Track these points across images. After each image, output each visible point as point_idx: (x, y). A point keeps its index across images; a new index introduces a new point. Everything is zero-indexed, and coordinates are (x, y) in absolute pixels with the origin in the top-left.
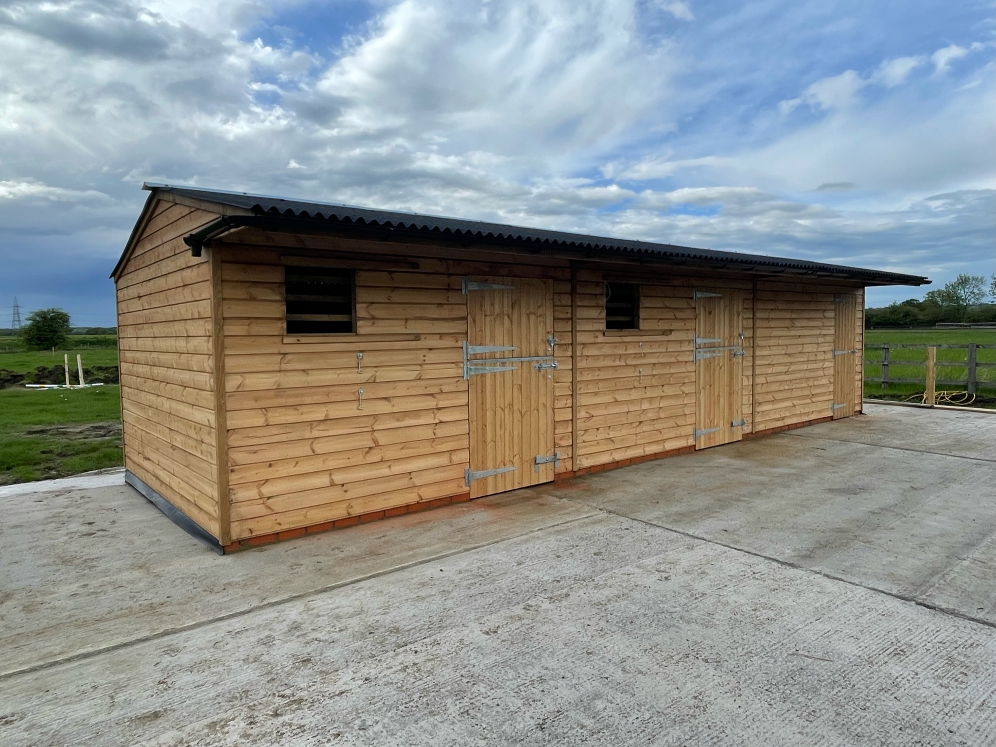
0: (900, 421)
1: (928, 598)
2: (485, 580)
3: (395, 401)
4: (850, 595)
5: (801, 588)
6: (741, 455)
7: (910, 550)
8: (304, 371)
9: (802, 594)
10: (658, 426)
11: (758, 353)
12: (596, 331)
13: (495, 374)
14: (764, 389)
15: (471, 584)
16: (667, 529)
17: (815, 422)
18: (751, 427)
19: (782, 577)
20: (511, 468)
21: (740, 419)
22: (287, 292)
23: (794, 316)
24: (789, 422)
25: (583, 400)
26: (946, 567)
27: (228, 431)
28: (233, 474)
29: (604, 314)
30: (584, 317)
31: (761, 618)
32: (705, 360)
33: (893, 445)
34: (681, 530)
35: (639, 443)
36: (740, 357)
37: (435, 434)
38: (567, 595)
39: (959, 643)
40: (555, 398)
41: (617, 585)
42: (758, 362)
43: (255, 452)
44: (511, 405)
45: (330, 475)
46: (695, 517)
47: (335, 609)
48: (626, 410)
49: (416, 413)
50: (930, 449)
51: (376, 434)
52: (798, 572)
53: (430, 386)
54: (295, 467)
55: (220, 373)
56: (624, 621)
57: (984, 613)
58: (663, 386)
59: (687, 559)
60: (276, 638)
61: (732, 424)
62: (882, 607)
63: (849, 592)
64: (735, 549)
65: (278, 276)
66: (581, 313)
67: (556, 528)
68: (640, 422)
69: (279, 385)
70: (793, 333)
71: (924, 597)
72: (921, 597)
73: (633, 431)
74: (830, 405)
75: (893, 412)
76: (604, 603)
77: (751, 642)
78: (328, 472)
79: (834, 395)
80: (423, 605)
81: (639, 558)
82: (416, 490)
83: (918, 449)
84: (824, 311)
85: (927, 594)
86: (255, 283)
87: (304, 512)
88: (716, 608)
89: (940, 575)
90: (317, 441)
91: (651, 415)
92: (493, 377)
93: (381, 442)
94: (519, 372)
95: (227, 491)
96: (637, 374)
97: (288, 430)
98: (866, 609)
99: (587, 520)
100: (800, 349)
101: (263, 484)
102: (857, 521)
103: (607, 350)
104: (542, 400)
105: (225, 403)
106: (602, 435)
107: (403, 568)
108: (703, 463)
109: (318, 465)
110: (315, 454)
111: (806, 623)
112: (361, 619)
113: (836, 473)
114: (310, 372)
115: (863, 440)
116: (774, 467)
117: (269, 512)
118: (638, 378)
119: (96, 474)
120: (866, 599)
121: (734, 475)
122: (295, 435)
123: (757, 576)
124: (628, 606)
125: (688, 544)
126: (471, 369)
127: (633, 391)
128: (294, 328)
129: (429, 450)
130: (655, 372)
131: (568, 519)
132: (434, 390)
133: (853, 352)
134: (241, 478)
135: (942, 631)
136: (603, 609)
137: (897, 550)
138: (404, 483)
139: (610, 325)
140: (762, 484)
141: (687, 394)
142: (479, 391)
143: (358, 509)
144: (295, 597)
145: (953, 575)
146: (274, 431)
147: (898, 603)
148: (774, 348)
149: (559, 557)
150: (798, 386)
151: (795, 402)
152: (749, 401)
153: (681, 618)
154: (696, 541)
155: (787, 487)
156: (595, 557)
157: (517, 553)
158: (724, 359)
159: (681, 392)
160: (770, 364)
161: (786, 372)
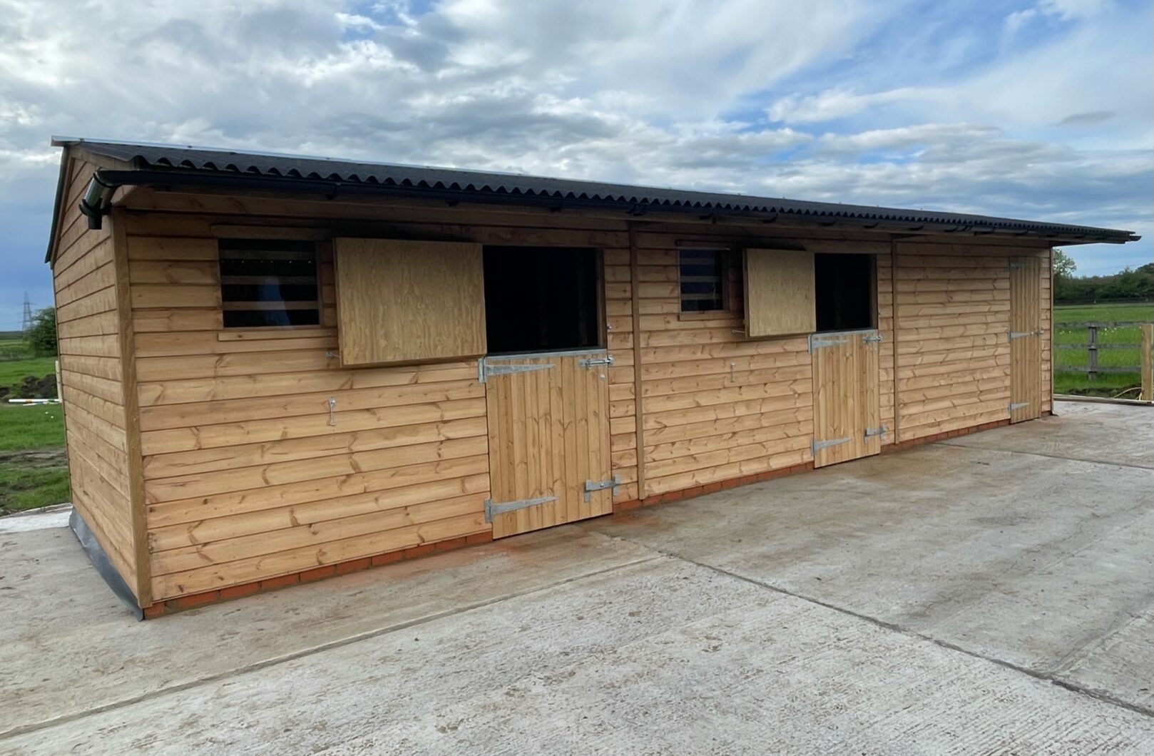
0: (1101, 424)
1: (1073, 675)
2: (469, 653)
3: (381, 414)
4: (964, 670)
5: (898, 660)
6: (874, 475)
7: (1066, 603)
8: (250, 376)
9: (896, 671)
10: (759, 437)
11: (900, 338)
12: (667, 314)
13: (523, 374)
14: (911, 385)
15: (448, 659)
16: (740, 577)
17: (984, 427)
18: (893, 436)
19: (875, 644)
20: (551, 498)
21: (877, 426)
22: (223, 273)
23: (951, 288)
24: (947, 428)
25: (651, 406)
26: (1110, 629)
27: (144, 457)
28: (152, 514)
29: (678, 292)
30: (649, 296)
31: (829, 705)
32: (825, 348)
33: (1082, 457)
34: (759, 579)
35: (733, 459)
36: (875, 344)
37: (439, 455)
38: (572, 674)
39: (1100, 742)
40: (610, 404)
41: (644, 659)
42: (900, 350)
43: (183, 485)
44: (548, 414)
45: (292, 512)
46: (784, 560)
47: (253, 696)
48: (713, 418)
49: (413, 428)
50: (1132, 460)
51: (355, 457)
52: (902, 638)
53: (431, 392)
54: (240, 503)
55: (131, 382)
56: (636, 711)
57: (1147, 696)
58: (765, 384)
59: (752, 619)
60: (160, 737)
61: (866, 432)
62: (1003, 687)
63: (963, 666)
64: (824, 605)
65: (210, 252)
66: (643, 291)
67: (593, 578)
68: (734, 433)
69: (214, 396)
70: (950, 310)
71: (1067, 672)
72: (1063, 673)
73: (723, 445)
74: (1006, 404)
75: (1097, 411)
76: (617, 685)
77: (803, 742)
78: (289, 509)
79: (1012, 390)
80: (371, 690)
81: (689, 619)
82: (415, 529)
83: (1116, 461)
84: (995, 280)
85: (1073, 668)
86: (176, 262)
87: (256, 563)
88: (770, 691)
89: (1099, 640)
90: (273, 467)
91: (749, 423)
92: (521, 379)
93: (364, 467)
94: (559, 369)
95: (145, 537)
96: (727, 370)
97: (229, 455)
98: (979, 692)
99: (638, 567)
100: (960, 331)
101: (196, 527)
102: (1005, 563)
103: (684, 339)
104: (593, 407)
105: (138, 421)
106: (679, 451)
107: (367, 637)
108: (819, 484)
109: (275, 499)
110: (268, 485)
111: (888, 713)
112: (282, 710)
113: (995, 496)
114: (259, 378)
115: (1043, 451)
116: (914, 489)
117: (205, 563)
118: (729, 376)
119: (37, 513)
120: (984, 677)
121: (855, 502)
122: (241, 461)
123: (841, 644)
124: (650, 689)
125: (761, 599)
126: (488, 369)
127: (723, 392)
128: (233, 320)
129: (432, 476)
130: (752, 367)
131: (613, 566)
132: (438, 397)
133: (1038, 334)
134: (164, 519)
135: (1081, 723)
136: (614, 693)
137: (1048, 604)
138: (398, 519)
139: (686, 306)
140: (890, 513)
141: (799, 395)
142: (502, 398)
143: (334, 556)
144: (207, 679)
145: (1116, 640)
146: (209, 456)
147: (1026, 683)
148: (923, 331)
149: (580, 618)
150: (960, 380)
151: (956, 402)
152: (889, 401)
153: (716, 707)
154: (775, 594)
155: (922, 517)
156: (629, 618)
157: (526, 614)
158: (853, 347)
159: (791, 392)
160: (919, 353)
161: (942, 363)
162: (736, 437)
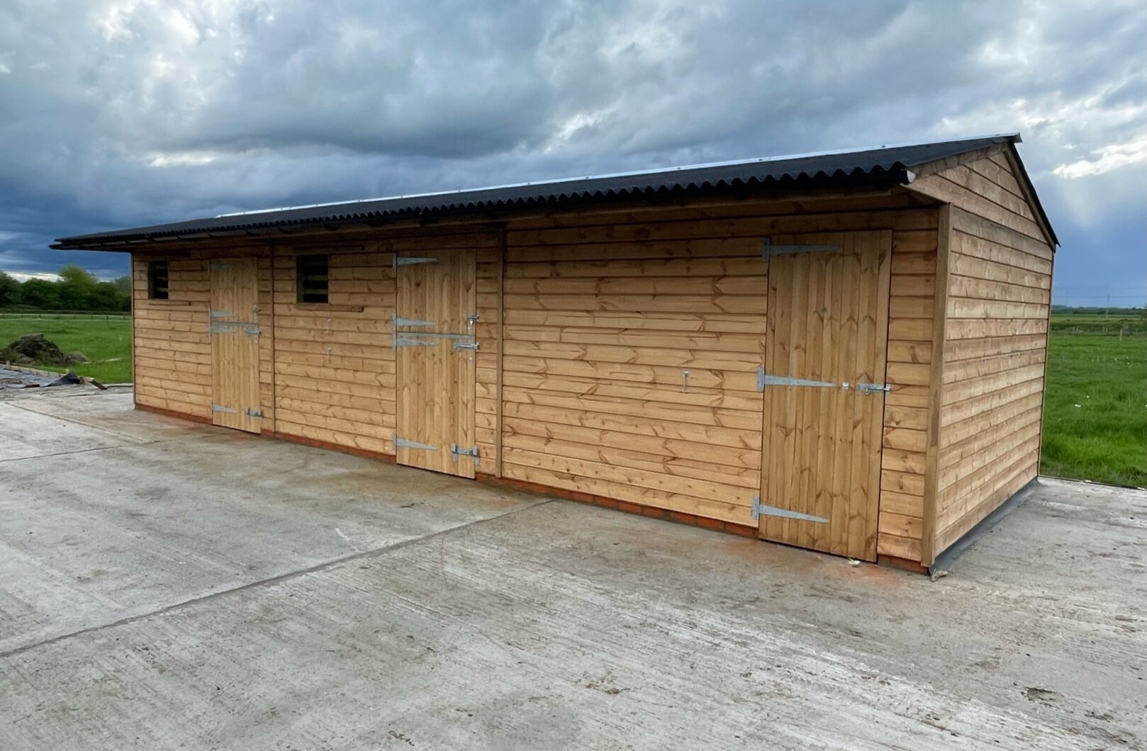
12: (290, 304)
13: (224, 334)
18: (494, 466)
20: (234, 411)
21: (470, 446)
25: (281, 368)
29: (295, 287)
30: (281, 289)
32: (411, 348)
36: (471, 352)
40: (260, 362)
42: (510, 366)
44: (234, 360)
48: (317, 388)
58: (355, 370)
61: (455, 448)
79: (766, 479)
94: (237, 333)
103: (301, 323)
126: (212, 328)
127: (323, 369)
130: (346, 353)
133: (871, 390)
139: (300, 299)
141: (384, 387)
142: (216, 346)
152: (490, 424)
158: (441, 350)
159: (378, 384)
160: (540, 374)
161: (583, 394)
162: (332, 409)
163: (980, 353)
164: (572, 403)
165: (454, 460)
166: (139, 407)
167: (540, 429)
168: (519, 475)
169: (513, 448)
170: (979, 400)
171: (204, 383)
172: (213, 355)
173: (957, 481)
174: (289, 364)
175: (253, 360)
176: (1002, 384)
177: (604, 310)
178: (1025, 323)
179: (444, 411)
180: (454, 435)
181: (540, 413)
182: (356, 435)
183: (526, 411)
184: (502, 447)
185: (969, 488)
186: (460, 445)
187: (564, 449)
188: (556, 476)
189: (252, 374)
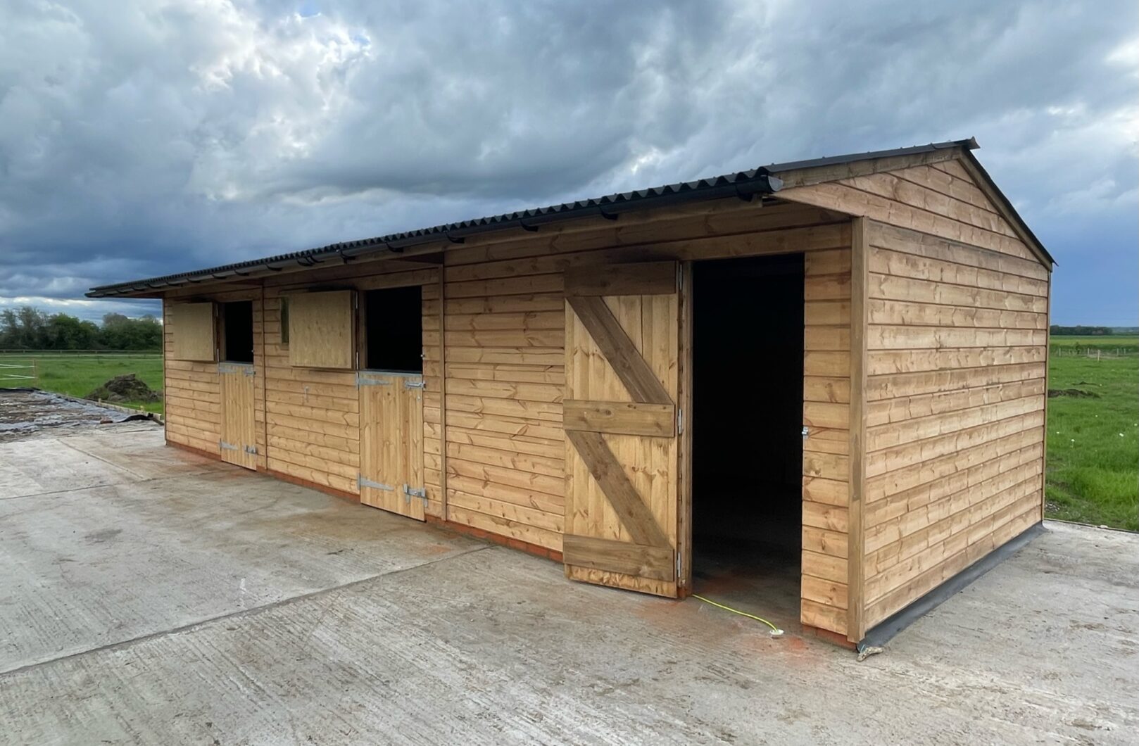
11: (450, 389)
12: (276, 344)
18: (440, 509)
20: (237, 448)
21: (420, 488)
29: (280, 328)
30: (269, 331)
32: (369, 387)
36: (419, 391)
44: (236, 399)
58: (327, 410)
61: (408, 489)
66: (267, 328)
68: (309, 444)
96: (304, 391)
103: (283, 363)
104: (249, 400)
118: (305, 396)
126: (219, 369)
127: (302, 408)
141: (349, 426)
148: (482, 385)
158: (395, 390)
159: (344, 423)
160: (477, 413)
161: (515, 435)
162: (310, 448)
163: (934, 388)
164: (505, 444)
165: (408, 501)
166: (170, 443)
167: (478, 470)
168: (461, 518)
169: (456, 490)
170: (935, 443)
171: (214, 421)
172: (221, 394)
173: (900, 538)
174: (277, 403)
175: (251, 400)
176: (974, 420)
177: (532, 346)
178: (1008, 351)
179: (398, 450)
180: (406, 474)
181: (478, 454)
182: (328, 474)
183: (467, 452)
184: (447, 489)
185: (923, 545)
186: (412, 487)
187: (502, 493)
188: (493, 520)
189: (250, 412)
